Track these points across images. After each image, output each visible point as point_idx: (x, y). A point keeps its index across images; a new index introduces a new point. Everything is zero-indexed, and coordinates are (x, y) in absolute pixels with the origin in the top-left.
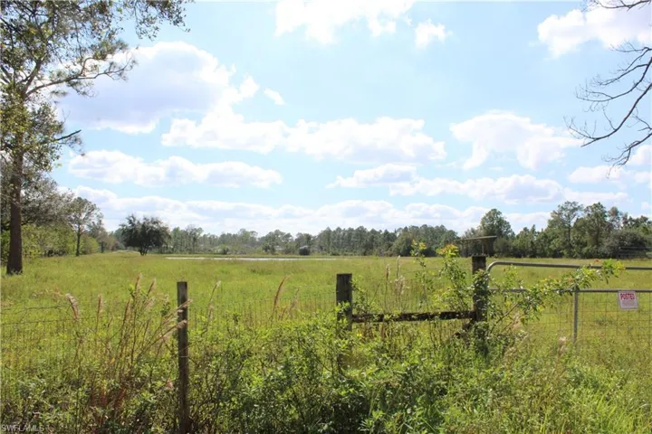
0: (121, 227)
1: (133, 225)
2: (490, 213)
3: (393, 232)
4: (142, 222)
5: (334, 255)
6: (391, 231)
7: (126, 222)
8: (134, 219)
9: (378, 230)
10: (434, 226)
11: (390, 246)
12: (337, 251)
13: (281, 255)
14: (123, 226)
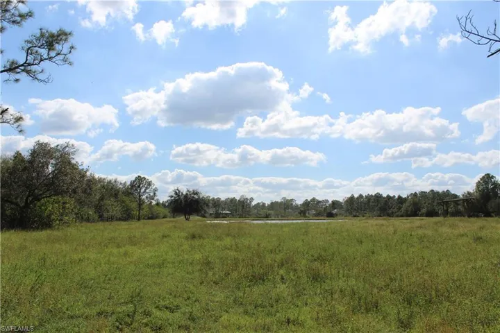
0: (169, 198)
1: (179, 196)
2: (484, 177)
3: (406, 196)
4: (184, 193)
5: (355, 216)
6: (404, 196)
7: (173, 194)
8: (179, 192)
9: (392, 196)
10: (440, 191)
11: (400, 208)
12: (357, 214)
13: (311, 218)
14: (172, 197)
